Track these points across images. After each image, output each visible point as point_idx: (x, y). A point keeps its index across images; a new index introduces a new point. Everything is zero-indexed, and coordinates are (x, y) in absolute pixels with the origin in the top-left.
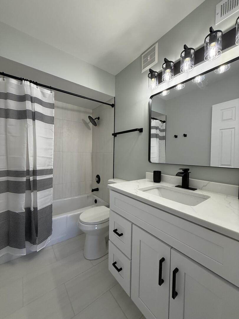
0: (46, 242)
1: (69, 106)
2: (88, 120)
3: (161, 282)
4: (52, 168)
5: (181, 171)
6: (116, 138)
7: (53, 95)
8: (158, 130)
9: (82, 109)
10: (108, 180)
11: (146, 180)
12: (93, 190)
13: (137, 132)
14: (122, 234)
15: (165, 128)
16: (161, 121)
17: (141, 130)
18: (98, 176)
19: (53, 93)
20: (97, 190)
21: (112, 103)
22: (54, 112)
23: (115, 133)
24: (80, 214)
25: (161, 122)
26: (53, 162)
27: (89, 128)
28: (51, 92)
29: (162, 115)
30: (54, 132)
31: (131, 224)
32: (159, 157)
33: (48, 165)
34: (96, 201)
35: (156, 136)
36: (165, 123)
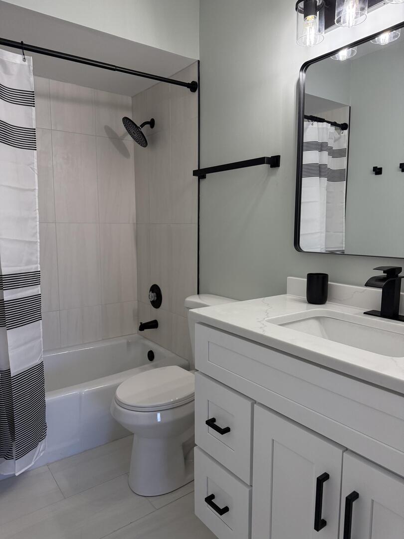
0: (35, 457)
1: (68, 88)
2: (122, 129)
3: (320, 524)
4: (37, 268)
5: (381, 273)
6: (203, 182)
7: (29, 66)
8: (326, 153)
9: (104, 96)
10: (186, 298)
11: (288, 296)
12: (143, 327)
13: (264, 167)
14: (227, 430)
15: (345, 146)
16: (334, 124)
17: (274, 162)
18: (155, 289)
19: (29, 61)
20: (154, 325)
21: (192, 78)
22: (34, 116)
23: (201, 168)
24: (115, 387)
25: (333, 128)
26: (39, 254)
27: (124, 151)
28: (24, 59)
29: (339, 105)
30: (36, 172)
31: (249, 403)
32: (327, 231)
33: (29, 262)
34: (151, 356)
35: (320, 170)
36: (346, 132)
